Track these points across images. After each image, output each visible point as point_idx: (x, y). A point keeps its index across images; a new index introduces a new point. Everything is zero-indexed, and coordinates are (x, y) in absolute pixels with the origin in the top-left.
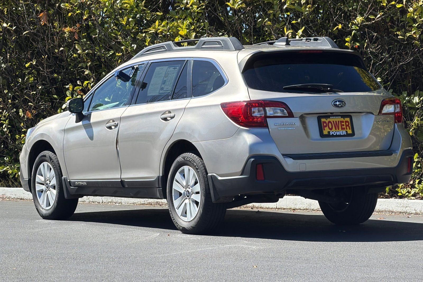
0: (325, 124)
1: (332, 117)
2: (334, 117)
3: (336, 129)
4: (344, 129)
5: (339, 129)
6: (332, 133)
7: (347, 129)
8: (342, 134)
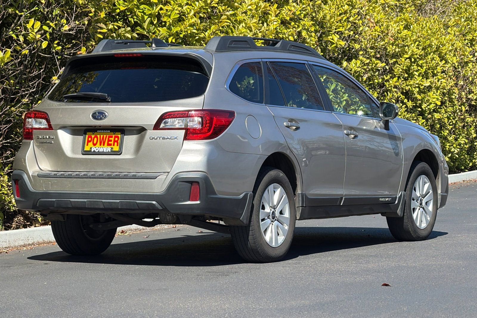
0: (90, 139)
1: (100, 131)
2: (102, 131)
3: (100, 145)
4: (110, 145)
5: (104, 145)
6: (94, 150)
7: (114, 145)
8: (106, 151)
